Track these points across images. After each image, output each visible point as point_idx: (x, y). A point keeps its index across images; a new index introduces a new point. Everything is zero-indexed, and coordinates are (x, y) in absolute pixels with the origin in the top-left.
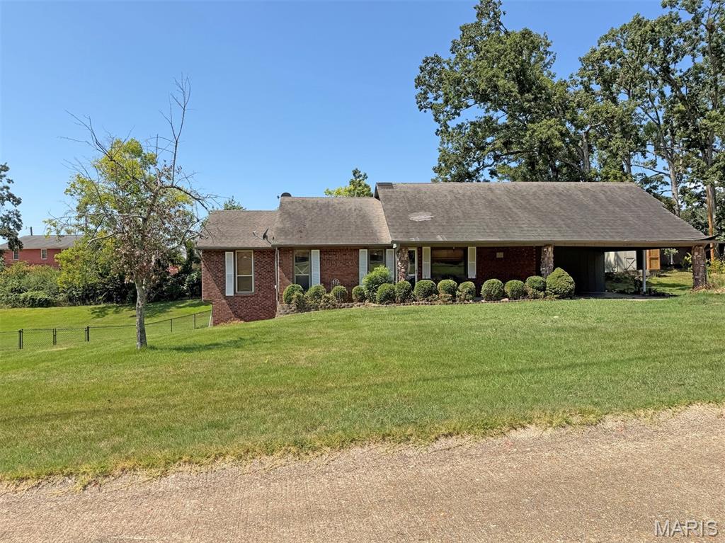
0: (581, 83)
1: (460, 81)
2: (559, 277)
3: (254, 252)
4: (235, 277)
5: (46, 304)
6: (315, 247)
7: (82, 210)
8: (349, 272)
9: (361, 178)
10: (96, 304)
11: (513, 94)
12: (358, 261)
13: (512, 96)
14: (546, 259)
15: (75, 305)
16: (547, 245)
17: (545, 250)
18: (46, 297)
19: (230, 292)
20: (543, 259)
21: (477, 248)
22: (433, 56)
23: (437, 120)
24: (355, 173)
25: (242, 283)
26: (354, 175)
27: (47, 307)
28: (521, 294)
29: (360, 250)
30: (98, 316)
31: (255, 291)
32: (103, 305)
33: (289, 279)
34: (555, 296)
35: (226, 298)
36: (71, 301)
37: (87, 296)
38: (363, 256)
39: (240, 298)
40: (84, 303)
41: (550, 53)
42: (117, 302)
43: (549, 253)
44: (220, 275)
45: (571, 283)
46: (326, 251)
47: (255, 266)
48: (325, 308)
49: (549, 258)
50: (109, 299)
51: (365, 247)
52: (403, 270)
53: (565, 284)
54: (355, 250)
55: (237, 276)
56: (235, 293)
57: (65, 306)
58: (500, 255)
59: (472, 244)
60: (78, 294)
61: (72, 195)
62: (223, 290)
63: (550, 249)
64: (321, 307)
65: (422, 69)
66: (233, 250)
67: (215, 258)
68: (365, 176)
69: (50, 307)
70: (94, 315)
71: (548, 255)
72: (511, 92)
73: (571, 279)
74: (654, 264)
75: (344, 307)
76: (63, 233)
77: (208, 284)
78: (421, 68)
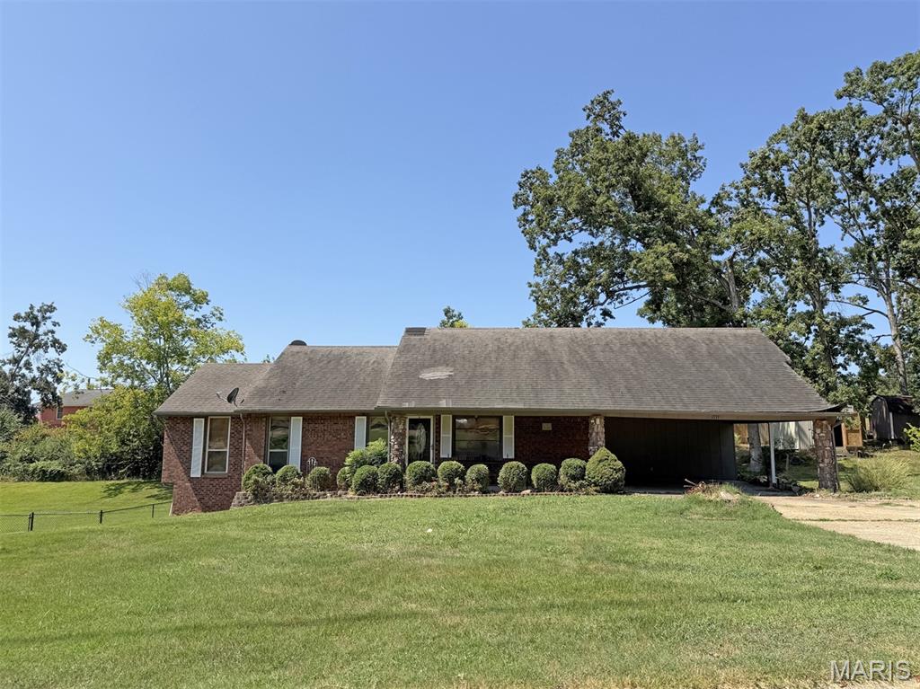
0: (737, 196)
1: (553, 200)
2: (600, 461)
3: (233, 418)
4: (204, 450)
5: (59, 477)
6: (297, 414)
7: (104, 359)
8: (341, 447)
9: (455, 319)
10: (118, 479)
11: (613, 214)
12: (354, 432)
13: (611, 217)
14: (594, 434)
15: (93, 480)
16: (596, 415)
17: (593, 421)
18: (59, 468)
19: (196, 473)
20: (591, 434)
21: (515, 417)
22: (534, 169)
23: (533, 247)
24: (447, 312)
25: (213, 460)
26: (446, 314)
27: (59, 481)
28: (551, 484)
29: (357, 418)
30: (110, 496)
31: (229, 472)
32: (126, 481)
33: (259, 456)
34: (595, 488)
35: (191, 480)
36: (90, 474)
37: (108, 468)
38: (360, 425)
39: (208, 480)
40: (104, 477)
41: (700, 158)
42: (144, 477)
43: (598, 426)
44: (185, 448)
45: (617, 471)
46: (310, 418)
47: (231, 437)
48: (292, 499)
49: (597, 433)
50: (135, 472)
51: (362, 414)
52: (396, 447)
53: (608, 471)
54: (349, 417)
55: (207, 450)
56: (203, 473)
57: (80, 480)
58: (547, 427)
59: (508, 412)
60: (97, 466)
61: (93, 342)
62: (188, 470)
63: (598, 421)
64: (287, 497)
65: (521, 186)
66: (205, 416)
67: (182, 426)
68: (460, 317)
69: (62, 481)
70: (106, 494)
71: (595, 430)
72: (611, 211)
73: (619, 464)
74: (854, 439)
75: (318, 498)
76: (83, 387)
77: (170, 461)
78: (519, 184)
